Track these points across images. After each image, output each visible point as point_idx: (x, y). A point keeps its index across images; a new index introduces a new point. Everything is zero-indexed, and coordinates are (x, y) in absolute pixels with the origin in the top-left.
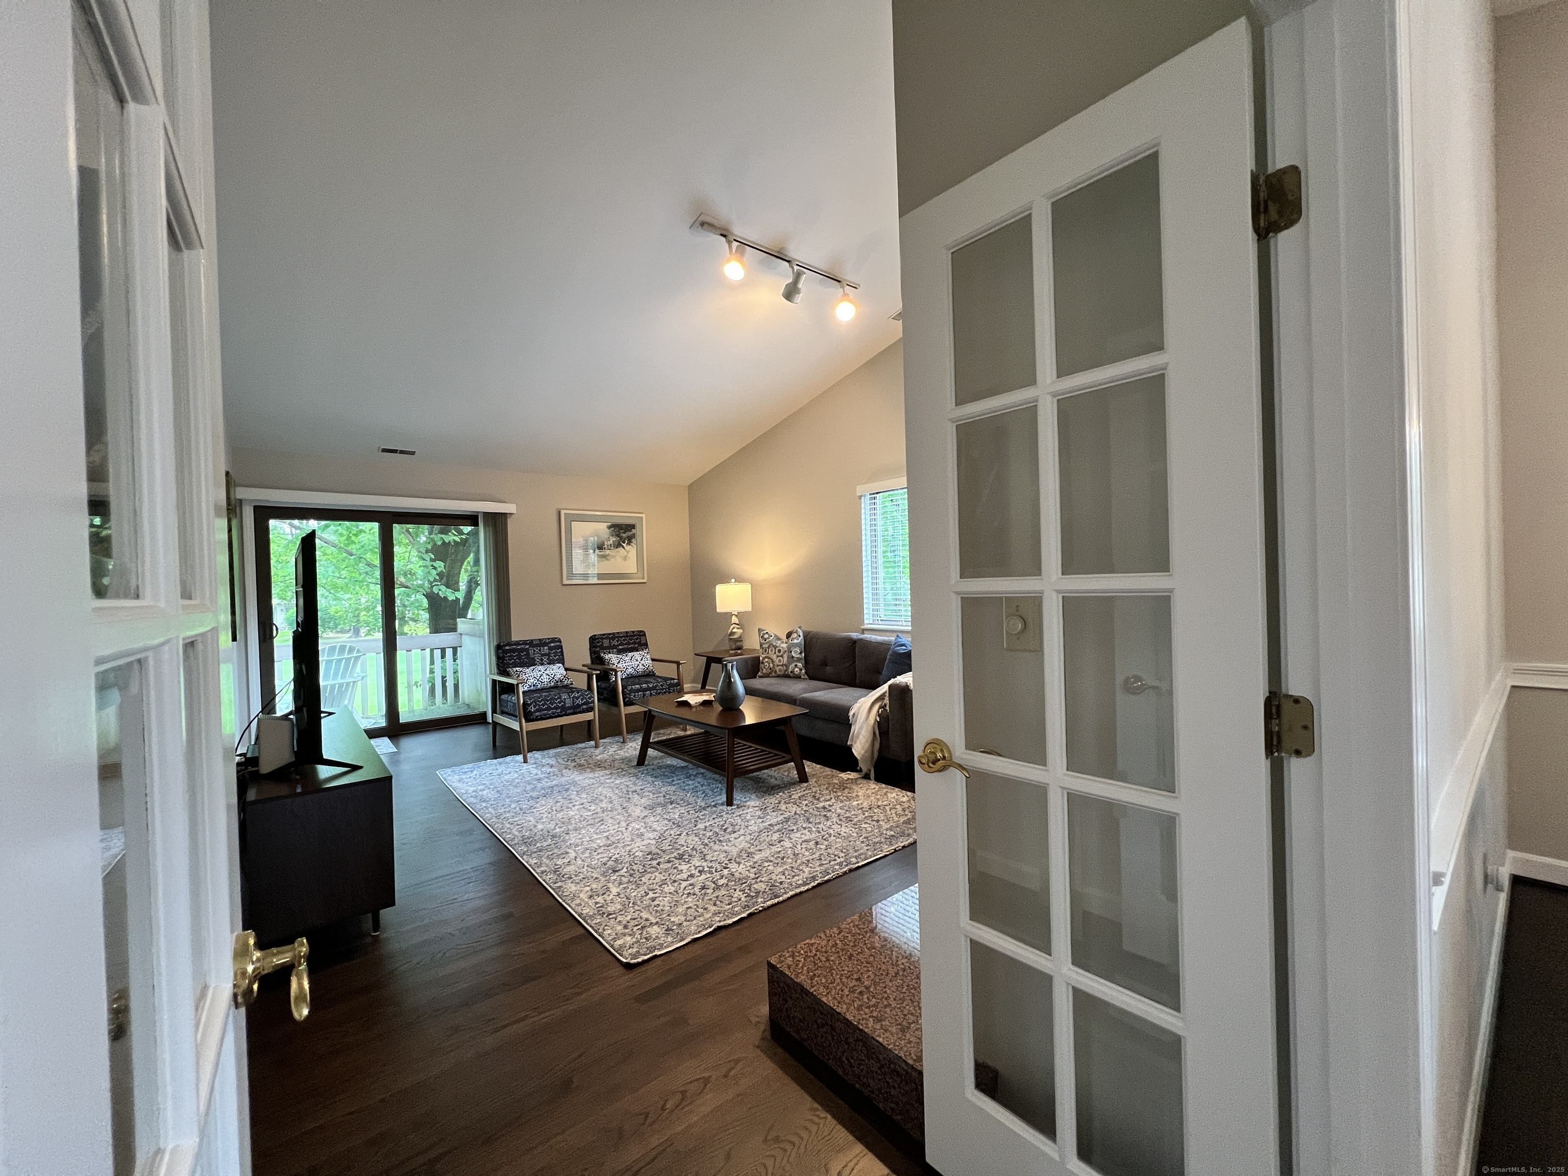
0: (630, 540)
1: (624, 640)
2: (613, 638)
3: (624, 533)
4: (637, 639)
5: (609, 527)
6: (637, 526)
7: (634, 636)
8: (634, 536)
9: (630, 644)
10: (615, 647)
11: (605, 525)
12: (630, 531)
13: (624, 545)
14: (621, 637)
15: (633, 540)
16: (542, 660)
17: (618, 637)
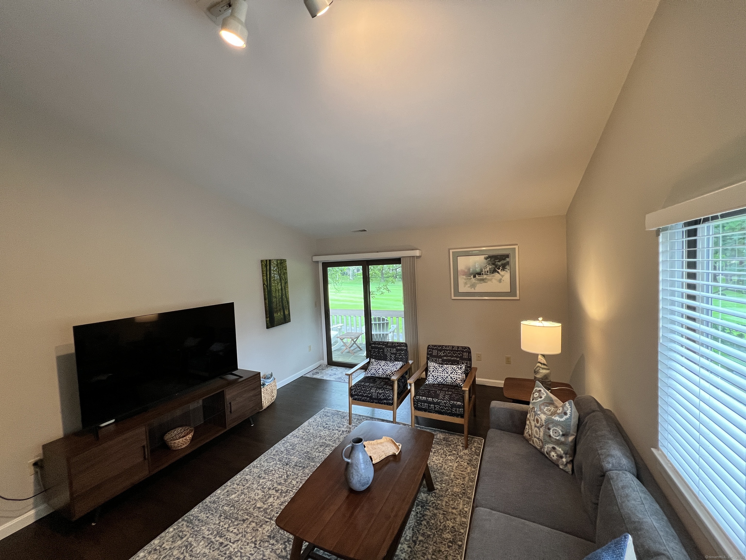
0: (504, 267)
1: (449, 353)
2: (441, 350)
3: (499, 262)
4: (459, 354)
5: (486, 258)
6: (511, 256)
7: (457, 351)
8: (508, 263)
9: (453, 357)
10: (440, 357)
11: (483, 257)
12: (504, 259)
13: (499, 271)
14: (447, 350)
15: (507, 267)
16: (391, 356)
17: (444, 350)
